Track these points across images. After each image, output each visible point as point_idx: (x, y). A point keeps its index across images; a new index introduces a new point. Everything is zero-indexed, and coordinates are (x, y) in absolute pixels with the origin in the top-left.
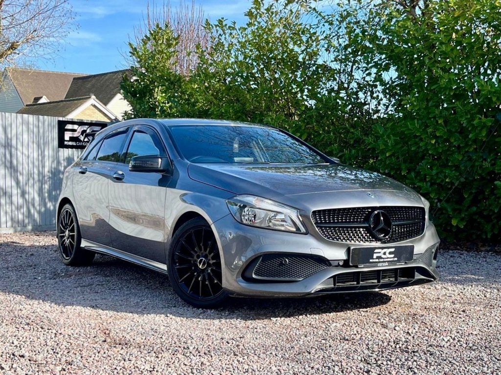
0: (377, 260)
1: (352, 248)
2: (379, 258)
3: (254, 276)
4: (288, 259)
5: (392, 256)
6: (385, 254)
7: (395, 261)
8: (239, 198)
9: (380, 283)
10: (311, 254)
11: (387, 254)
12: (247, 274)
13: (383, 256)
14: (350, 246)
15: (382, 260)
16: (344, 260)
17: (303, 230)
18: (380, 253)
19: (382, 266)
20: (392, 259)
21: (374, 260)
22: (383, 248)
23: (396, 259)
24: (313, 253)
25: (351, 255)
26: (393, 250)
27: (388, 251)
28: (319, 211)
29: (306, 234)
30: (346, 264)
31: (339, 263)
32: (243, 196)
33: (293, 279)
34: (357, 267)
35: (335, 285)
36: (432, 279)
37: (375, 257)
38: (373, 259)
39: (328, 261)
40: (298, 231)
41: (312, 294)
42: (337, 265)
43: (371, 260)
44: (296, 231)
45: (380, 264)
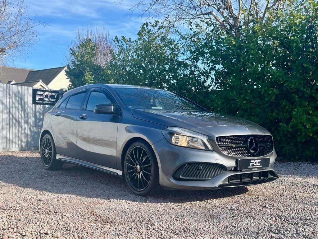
0: (252, 167)
1: (239, 160)
2: (253, 165)
3: (181, 177)
4: (202, 166)
5: (259, 164)
6: (256, 163)
8: (170, 129)
9: (252, 180)
10: (216, 163)
11: (257, 163)
12: (176, 176)
13: (255, 165)
14: (238, 158)
15: (254, 167)
16: (235, 167)
17: (210, 148)
18: (253, 162)
19: (254, 170)
20: (259, 166)
22: (255, 160)
23: (261, 166)
24: (217, 163)
25: (239, 163)
26: (260, 161)
27: (257, 161)
28: (220, 137)
29: (212, 151)
30: (235, 169)
31: (231, 169)
32: (172, 127)
33: (204, 179)
34: (241, 171)
35: (229, 182)
36: (276, 178)
37: (251, 165)
38: (250, 166)
39: (226, 167)
40: (207, 149)
41: (217, 188)
42: (230, 170)
43: (249, 167)
44: (206, 149)
45: (253, 170)
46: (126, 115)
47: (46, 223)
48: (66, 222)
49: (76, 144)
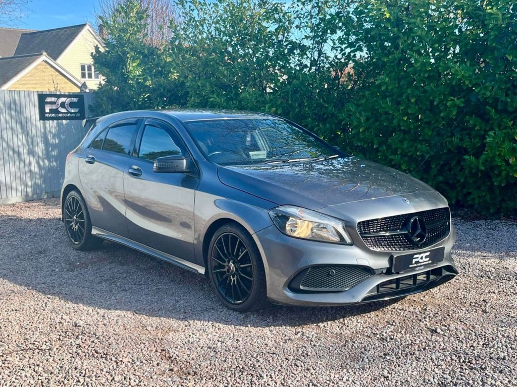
0: (415, 265)
1: (395, 256)
2: (417, 262)
3: (301, 287)
4: (334, 270)
5: (428, 259)
6: (422, 258)
7: (430, 263)
8: (281, 209)
9: (415, 285)
11: (424, 258)
12: (294, 285)
13: (421, 261)
14: (392, 254)
15: (419, 264)
16: (387, 268)
17: (348, 240)
18: (418, 258)
19: (419, 270)
20: (427, 263)
21: (413, 266)
22: (420, 253)
23: (430, 262)
24: (359, 264)
25: (394, 262)
26: (428, 254)
27: (424, 255)
28: (364, 222)
29: (351, 245)
30: (389, 272)
31: (382, 272)
32: (286, 206)
33: (339, 289)
34: (398, 273)
35: (378, 292)
36: (455, 274)
37: (414, 262)
38: (413, 264)
39: (373, 269)
41: (359, 303)
42: (381, 272)
43: (411, 266)
44: (341, 241)
45: (417, 269)
46: (207, 176)
47: (94, 379)
48: (125, 375)
49: (124, 215)
